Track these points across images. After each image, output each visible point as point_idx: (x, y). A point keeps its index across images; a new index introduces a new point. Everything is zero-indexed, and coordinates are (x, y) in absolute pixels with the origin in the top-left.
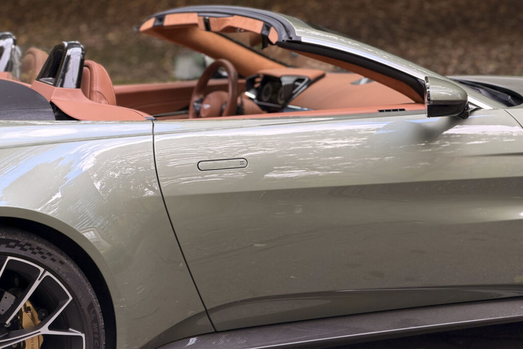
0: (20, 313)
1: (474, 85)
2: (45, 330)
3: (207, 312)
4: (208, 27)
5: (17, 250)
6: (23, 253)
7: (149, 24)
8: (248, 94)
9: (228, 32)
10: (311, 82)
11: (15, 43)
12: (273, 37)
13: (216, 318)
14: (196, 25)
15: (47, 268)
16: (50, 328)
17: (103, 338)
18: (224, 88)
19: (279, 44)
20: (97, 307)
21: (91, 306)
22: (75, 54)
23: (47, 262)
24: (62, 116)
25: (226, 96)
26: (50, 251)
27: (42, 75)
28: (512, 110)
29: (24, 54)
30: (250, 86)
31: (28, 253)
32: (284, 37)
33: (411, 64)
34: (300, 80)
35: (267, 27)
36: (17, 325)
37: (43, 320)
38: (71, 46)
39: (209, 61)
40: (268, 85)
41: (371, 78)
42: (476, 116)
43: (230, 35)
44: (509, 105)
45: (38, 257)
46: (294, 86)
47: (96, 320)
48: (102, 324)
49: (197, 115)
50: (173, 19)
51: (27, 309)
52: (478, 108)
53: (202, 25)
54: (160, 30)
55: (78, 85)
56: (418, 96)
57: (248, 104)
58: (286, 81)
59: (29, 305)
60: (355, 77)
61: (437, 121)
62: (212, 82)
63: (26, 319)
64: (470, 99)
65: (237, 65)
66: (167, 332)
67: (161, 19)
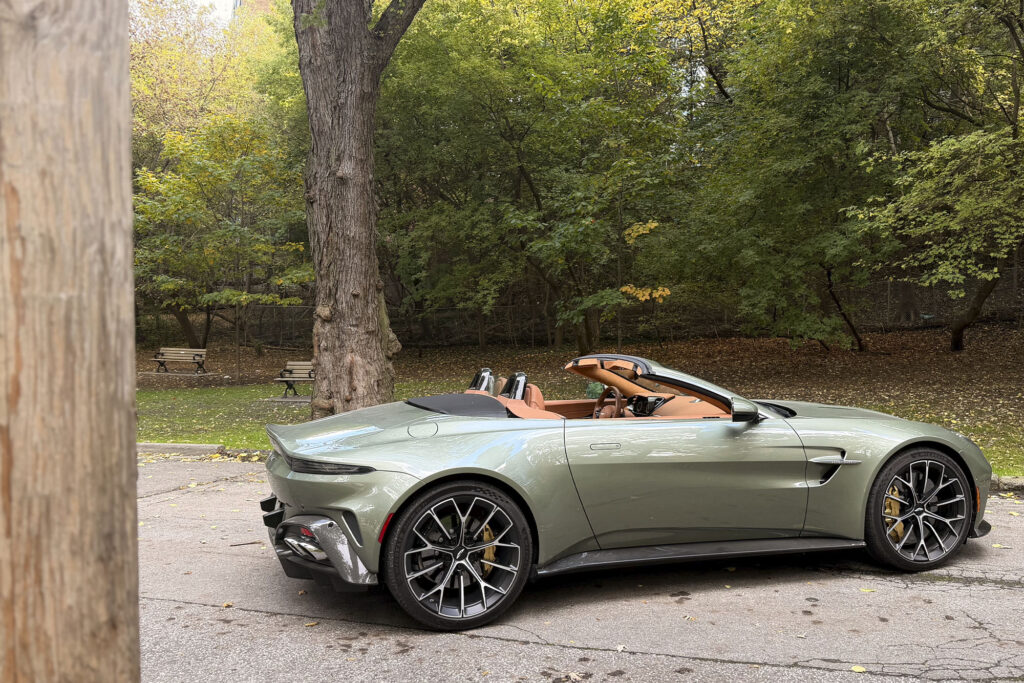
0: (482, 531)
1: (766, 405)
2: (496, 543)
3: (595, 537)
4: (603, 367)
5: (481, 494)
6: (484, 495)
7: (570, 365)
8: (629, 407)
9: (615, 369)
10: (666, 401)
11: (491, 374)
12: (639, 372)
13: (600, 540)
14: (596, 365)
15: (498, 505)
16: (500, 542)
17: (531, 549)
18: (613, 403)
19: (642, 376)
20: (528, 530)
21: (524, 529)
22: (522, 380)
23: (499, 501)
24: (512, 415)
25: (614, 408)
26: (501, 495)
27: (503, 392)
28: (787, 420)
29: (496, 381)
30: (630, 402)
31: (488, 496)
32: (645, 372)
33: (725, 390)
34: (659, 399)
35: (636, 366)
36: (480, 539)
37: (496, 536)
38: (519, 376)
39: (606, 387)
40: (641, 403)
41: (702, 399)
42: (765, 422)
43: (616, 371)
44: (787, 416)
45: (493, 498)
46: (655, 403)
47: (526, 538)
48: (530, 540)
49: (598, 417)
50: (584, 362)
51: (487, 530)
52: (766, 418)
53: (599, 366)
54: (576, 368)
55: (523, 398)
56: (727, 409)
57: (627, 412)
58: (650, 399)
59: (488, 527)
60: (693, 398)
61: (740, 425)
62: (606, 400)
63: (486, 536)
64: (759, 412)
65: (621, 390)
66: (570, 548)
67: (577, 362)
